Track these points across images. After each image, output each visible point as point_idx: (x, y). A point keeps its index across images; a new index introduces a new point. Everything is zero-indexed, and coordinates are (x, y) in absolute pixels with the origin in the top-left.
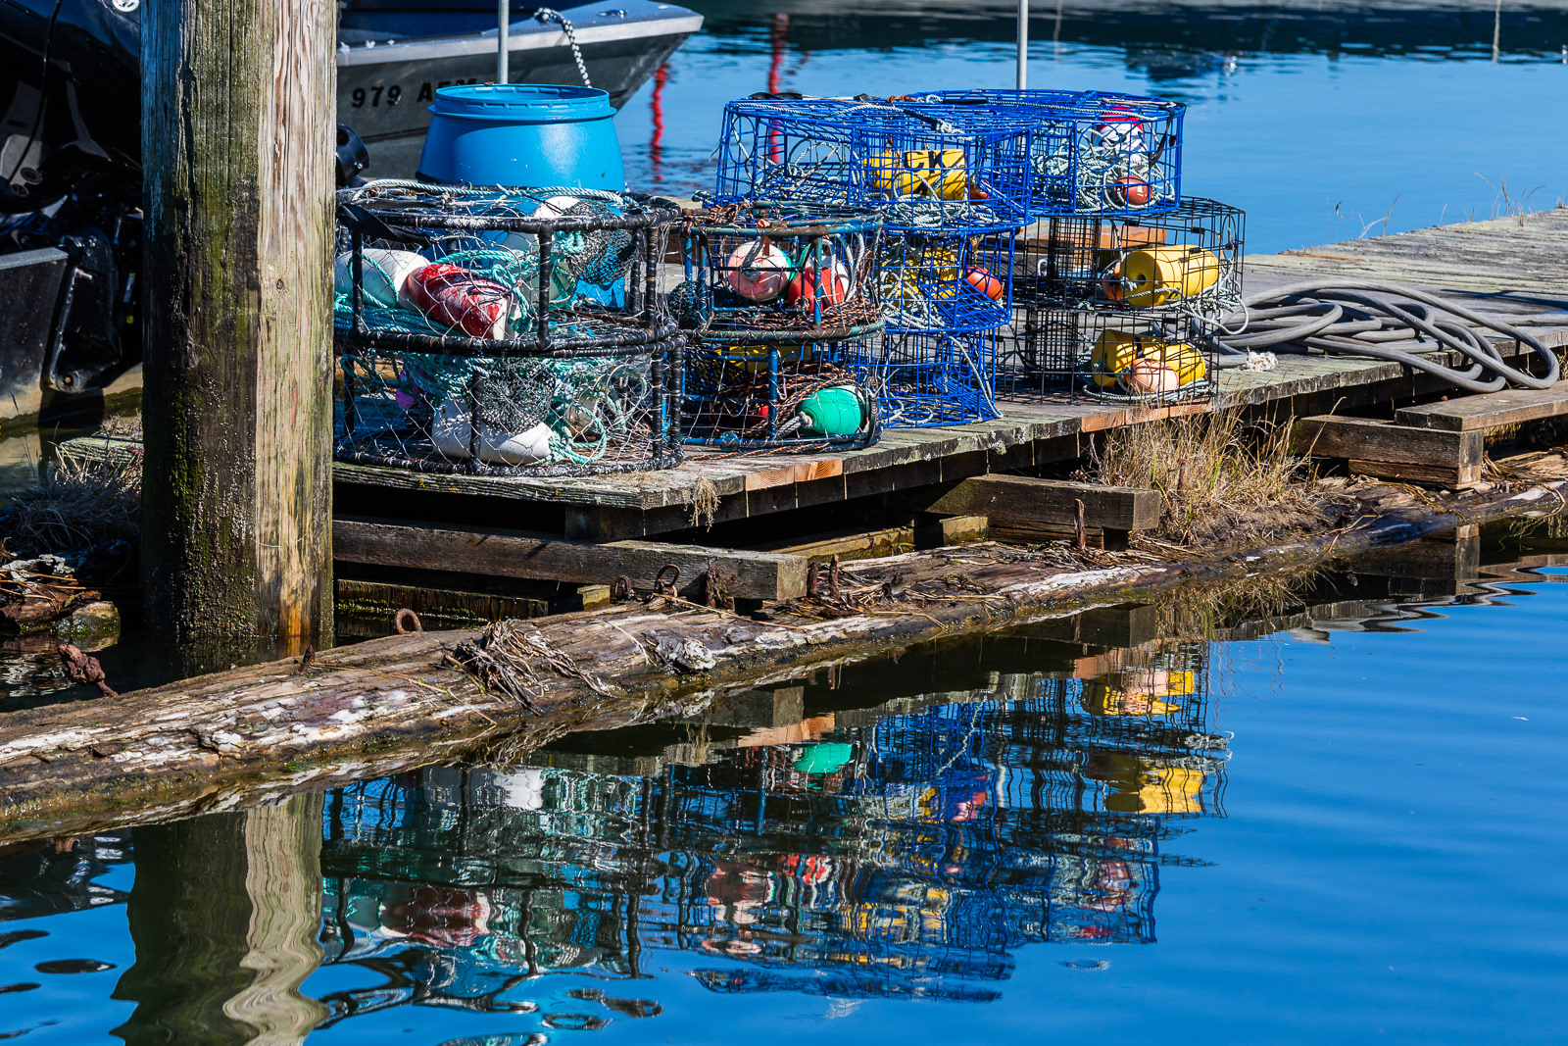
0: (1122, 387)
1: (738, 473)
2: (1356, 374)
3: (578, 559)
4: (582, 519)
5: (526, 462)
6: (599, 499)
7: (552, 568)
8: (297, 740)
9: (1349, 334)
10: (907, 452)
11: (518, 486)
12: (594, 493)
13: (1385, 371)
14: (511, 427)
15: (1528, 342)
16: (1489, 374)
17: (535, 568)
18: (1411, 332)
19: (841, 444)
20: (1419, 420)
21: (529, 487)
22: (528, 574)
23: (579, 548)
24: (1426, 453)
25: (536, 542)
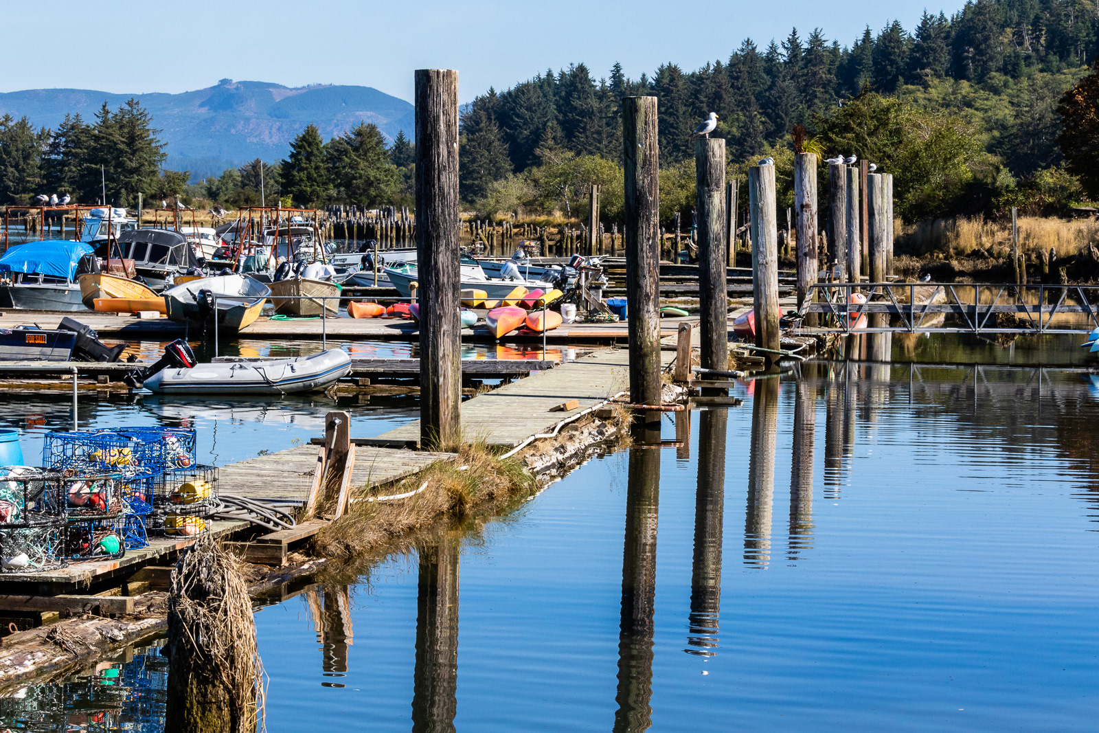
0: (181, 533)
1: (93, 569)
2: (240, 526)
3: (45, 603)
4: (45, 588)
5: (19, 568)
6: (54, 580)
7: (35, 607)
8: (19, 672)
9: (228, 512)
10: (134, 559)
11: (20, 577)
12: (52, 578)
13: (246, 525)
14: (12, 554)
15: (280, 513)
16: (276, 524)
17: (28, 607)
18: (246, 511)
19: (115, 557)
20: (266, 541)
21: (25, 577)
22: (25, 609)
23: (46, 598)
24: (269, 553)
25: (28, 597)
